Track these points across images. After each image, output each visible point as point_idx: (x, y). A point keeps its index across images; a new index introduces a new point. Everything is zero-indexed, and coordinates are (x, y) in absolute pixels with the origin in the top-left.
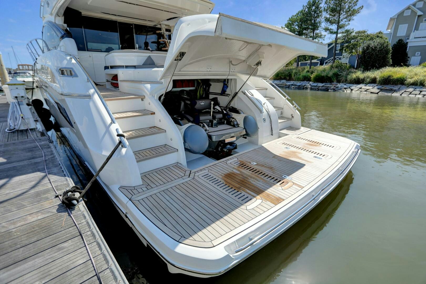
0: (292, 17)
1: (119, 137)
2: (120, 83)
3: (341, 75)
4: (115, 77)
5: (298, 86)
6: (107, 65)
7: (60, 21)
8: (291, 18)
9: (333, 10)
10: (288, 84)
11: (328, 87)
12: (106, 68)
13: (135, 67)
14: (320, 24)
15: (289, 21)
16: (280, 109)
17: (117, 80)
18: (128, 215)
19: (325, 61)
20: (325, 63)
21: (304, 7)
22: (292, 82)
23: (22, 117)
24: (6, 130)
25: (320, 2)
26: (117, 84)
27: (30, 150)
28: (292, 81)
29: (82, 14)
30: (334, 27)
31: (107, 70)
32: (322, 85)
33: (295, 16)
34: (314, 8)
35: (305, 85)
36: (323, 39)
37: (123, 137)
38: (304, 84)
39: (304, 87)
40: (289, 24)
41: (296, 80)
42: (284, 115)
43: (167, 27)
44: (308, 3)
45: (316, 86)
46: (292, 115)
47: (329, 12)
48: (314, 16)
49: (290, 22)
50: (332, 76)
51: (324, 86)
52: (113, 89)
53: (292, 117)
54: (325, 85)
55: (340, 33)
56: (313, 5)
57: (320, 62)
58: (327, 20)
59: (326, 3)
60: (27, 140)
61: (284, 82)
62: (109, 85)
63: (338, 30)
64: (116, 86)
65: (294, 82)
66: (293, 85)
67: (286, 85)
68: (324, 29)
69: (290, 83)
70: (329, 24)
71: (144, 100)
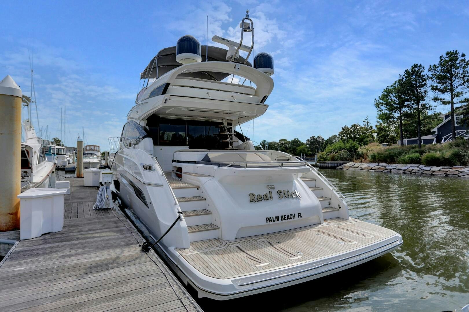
0: (387, 88)
1: (179, 214)
2: (183, 175)
3: (465, 155)
4: (179, 169)
5: (403, 170)
6: (175, 159)
7: (143, 124)
8: (385, 89)
9: (441, 78)
10: (390, 168)
11: (447, 171)
12: (174, 161)
13: (195, 162)
14: (425, 94)
15: (384, 93)
16: (329, 200)
17: (181, 172)
18: (178, 265)
19: (443, 137)
20: (443, 139)
21: (401, 76)
22: (394, 166)
23: (107, 198)
24: (93, 208)
25: (421, 70)
26: (181, 175)
27: (115, 222)
28: (395, 164)
29: (160, 117)
30: (447, 97)
31: (174, 163)
32: (438, 170)
33: (391, 86)
34: (414, 76)
35: (413, 169)
36: (434, 110)
37: (181, 214)
38: (411, 168)
39: (411, 171)
40: (384, 95)
41: (400, 163)
42: (332, 205)
43: (229, 121)
44: (405, 72)
45: (429, 170)
46: (339, 205)
47: (435, 81)
48: (416, 85)
49: (386, 94)
50: (451, 158)
51: (441, 171)
52: (177, 178)
53: (340, 207)
54: (443, 168)
55: (457, 102)
56: (413, 74)
57: (436, 138)
58: (434, 89)
59: (429, 70)
60: (109, 216)
61: (383, 165)
62: (173, 176)
63: (452, 99)
64: (179, 176)
65: (396, 165)
66: (396, 169)
67: (386, 169)
68: (433, 99)
69: (392, 166)
70: (439, 93)
71: (199, 189)
